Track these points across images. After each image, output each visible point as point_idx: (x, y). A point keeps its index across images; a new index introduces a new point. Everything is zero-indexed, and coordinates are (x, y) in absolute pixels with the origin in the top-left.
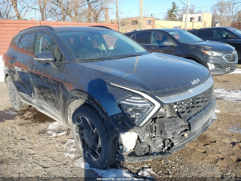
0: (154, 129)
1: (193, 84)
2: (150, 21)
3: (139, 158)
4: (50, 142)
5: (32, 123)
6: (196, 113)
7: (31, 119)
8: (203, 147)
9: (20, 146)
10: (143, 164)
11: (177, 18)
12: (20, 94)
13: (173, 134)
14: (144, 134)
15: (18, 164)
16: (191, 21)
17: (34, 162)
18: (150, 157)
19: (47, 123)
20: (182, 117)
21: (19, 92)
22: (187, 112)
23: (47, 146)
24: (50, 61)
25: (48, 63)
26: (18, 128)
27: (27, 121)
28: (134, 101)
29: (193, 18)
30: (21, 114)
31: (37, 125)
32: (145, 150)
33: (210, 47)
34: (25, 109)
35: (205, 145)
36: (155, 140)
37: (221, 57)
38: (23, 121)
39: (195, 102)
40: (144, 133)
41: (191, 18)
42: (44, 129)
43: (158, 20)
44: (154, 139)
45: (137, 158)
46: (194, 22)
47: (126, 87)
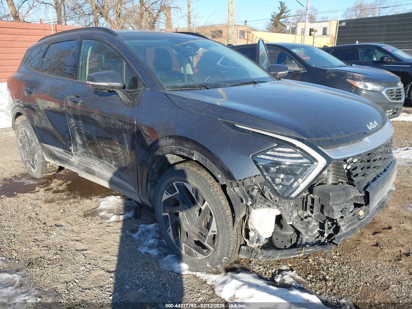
0: (309, 203)
1: (370, 129)
2: (242, 33)
3: (282, 253)
4: (108, 229)
5: (67, 199)
6: (375, 178)
7: (65, 193)
8: (372, 237)
9: (55, 237)
10: (278, 265)
11: (288, 29)
12: (44, 148)
13: (341, 212)
14: (292, 212)
15: (60, 267)
16: (310, 35)
17: (88, 263)
18: (302, 250)
19: (94, 199)
20: (355, 183)
21: (43, 144)
22: (362, 176)
23: (104, 236)
24: (116, 87)
25: (113, 91)
26: (46, 207)
27: (58, 195)
28: (281, 154)
29: (314, 29)
30: (45, 183)
31: (79, 202)
32: (291, 239)
33: (362, 75)
34: (50, 175)
35: (375, 233)
36: (309, 223)
37: (379, 92)
38: (51, 195)
39: (372, 160)
40: (292, 210)
41: (310, 29)
42: (91, 208)
43: (255, 30)
44: (306, 220)
45: (280, 253)
46: (316, 36)
47: (265, 131)
